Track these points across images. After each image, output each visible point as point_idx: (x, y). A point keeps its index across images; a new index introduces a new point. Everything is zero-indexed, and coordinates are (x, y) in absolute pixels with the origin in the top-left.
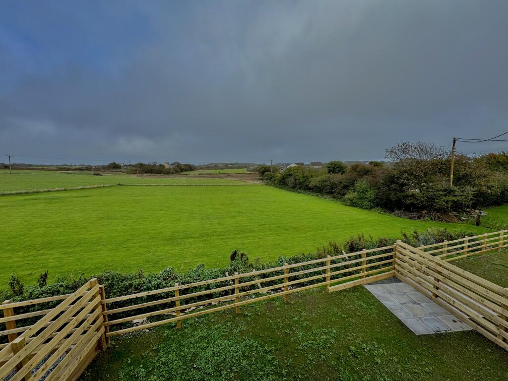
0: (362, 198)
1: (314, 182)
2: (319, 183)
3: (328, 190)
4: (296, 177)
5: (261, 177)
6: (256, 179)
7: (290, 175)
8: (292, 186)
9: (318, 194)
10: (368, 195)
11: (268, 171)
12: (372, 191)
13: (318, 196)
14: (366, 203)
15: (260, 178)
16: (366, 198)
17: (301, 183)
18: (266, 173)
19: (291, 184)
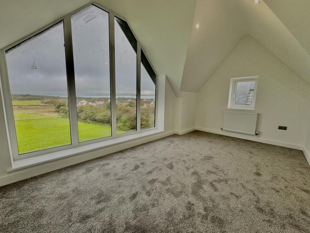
0: (124, 126)
1: (99, 116)
2: (102, 117)
3: (107, 121)
4: (86, 113)
5: (57, 110)
6: (51, 111)
7: (82, 111)
8: (83, 118)
9: (101, 123)
10: (127, 124)
11: (63, 105)
12: (129, 122)
13: (101, 125)
14: (127, 128)
15: (55, 110)
16: (126, 126)
17: (90, 117)
18: (61, 107)
19: (83, 117)
